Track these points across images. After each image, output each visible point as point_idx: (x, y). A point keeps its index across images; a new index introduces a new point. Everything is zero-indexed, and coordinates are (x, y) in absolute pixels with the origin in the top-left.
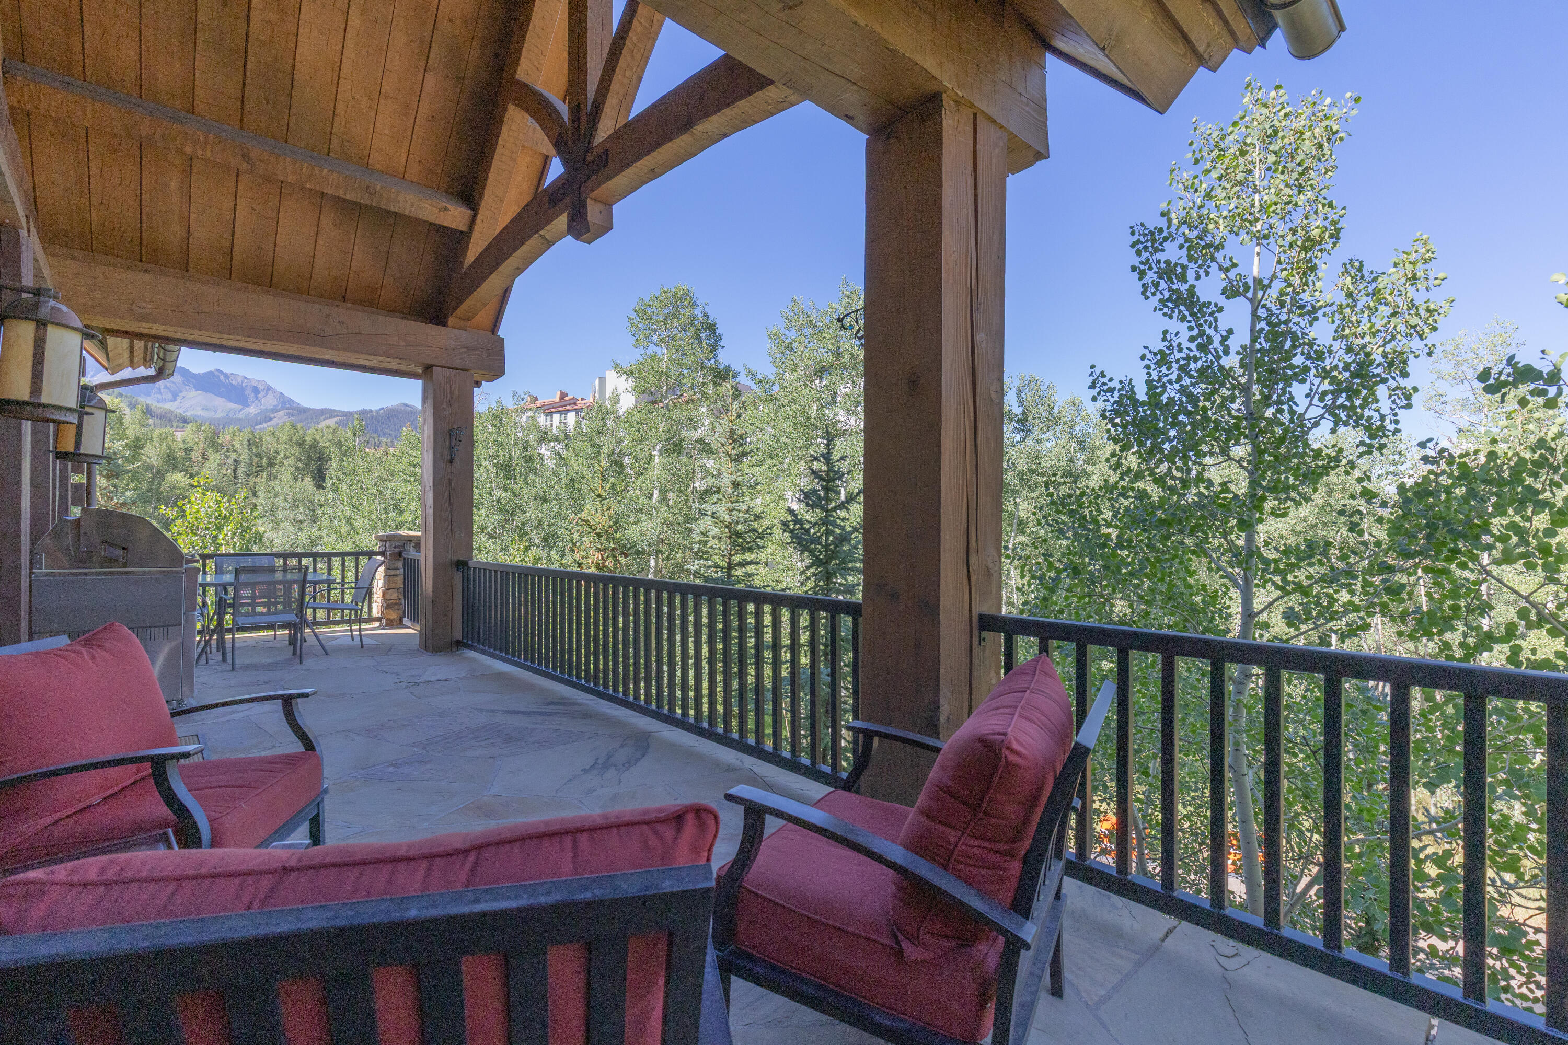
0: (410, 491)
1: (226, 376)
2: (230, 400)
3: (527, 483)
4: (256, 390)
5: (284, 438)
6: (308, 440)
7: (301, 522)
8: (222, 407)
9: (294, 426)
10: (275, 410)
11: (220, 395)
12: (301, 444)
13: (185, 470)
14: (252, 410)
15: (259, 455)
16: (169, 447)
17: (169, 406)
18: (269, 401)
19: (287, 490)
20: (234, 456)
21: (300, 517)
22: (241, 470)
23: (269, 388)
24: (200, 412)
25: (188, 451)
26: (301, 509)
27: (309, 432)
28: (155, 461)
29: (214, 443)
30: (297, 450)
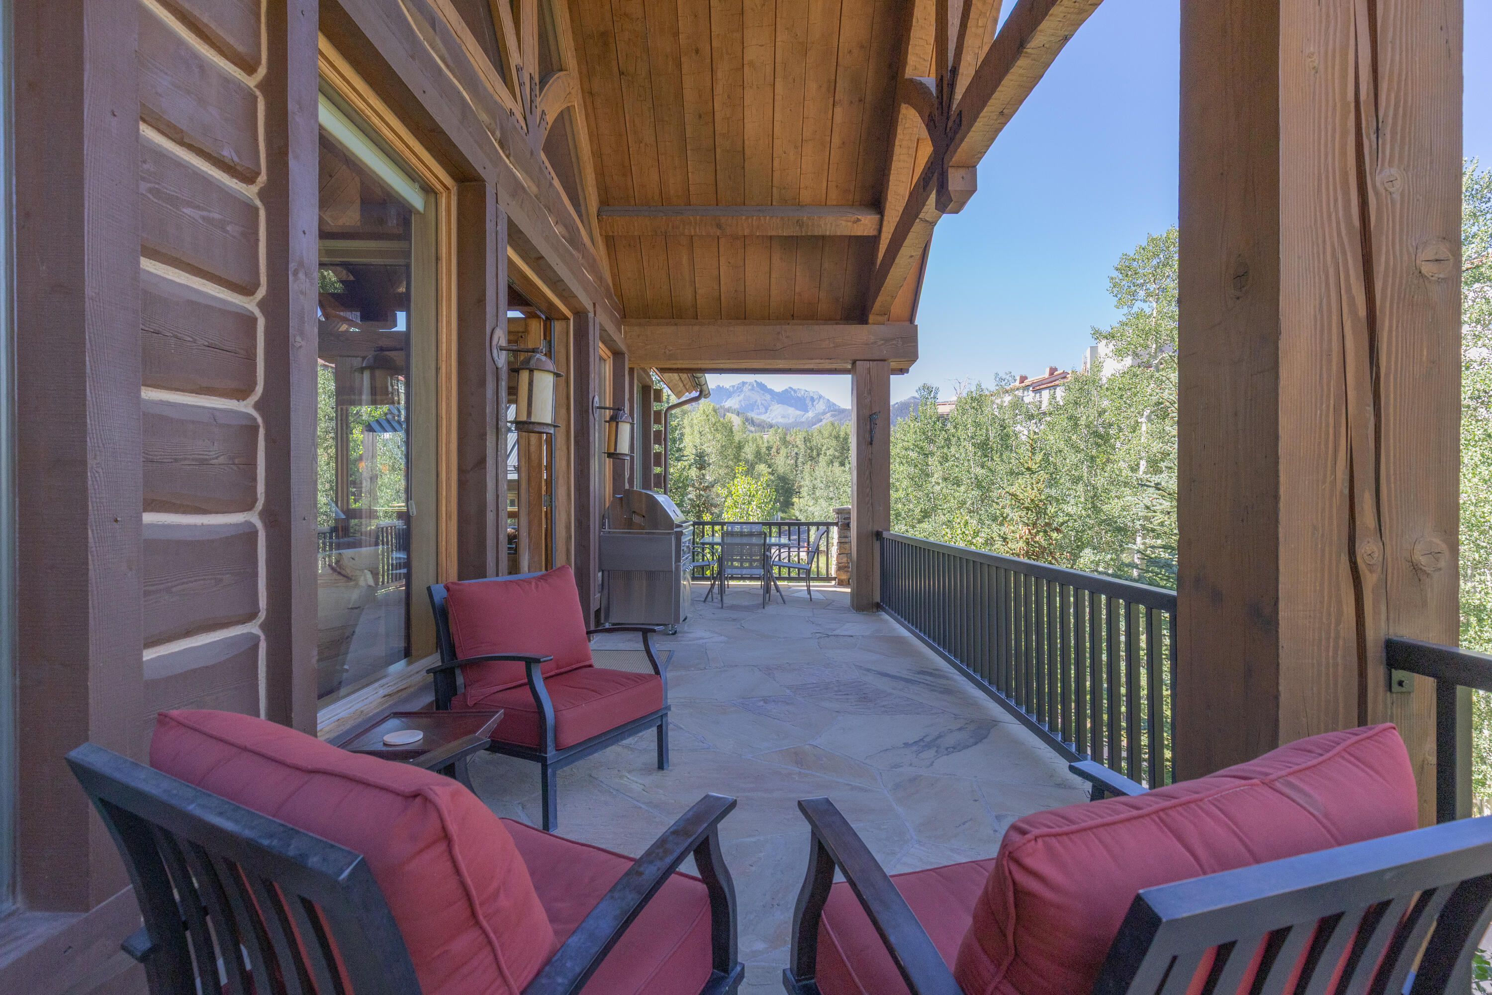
0: (902, 472)
1: (795, 391)
2: (797, 408)
3: (1002, 460)
4: (812, 399)
5: (826, 434)
6: (842, 434)
7: (832, 499)
8: (792, 414)
9: (833, 424)
10: (824, 413)
11: (791, 406)
12: (837, 437)
13: (766, 462)
14: (810, 414)
15: (811, 449)
16: (757, 446)
17: (763, 417)
18: (821, 407)
19: (822, 474)
20: (796, 450)
21: (831, 495)
22: (800, 460)
23: (821, 397)
24: (781, 420)
25: (769, 448)
26: (831, 489)
27: (843, 428)
28: (750, 457)
29: (785, 442)
30: (834, 443)
